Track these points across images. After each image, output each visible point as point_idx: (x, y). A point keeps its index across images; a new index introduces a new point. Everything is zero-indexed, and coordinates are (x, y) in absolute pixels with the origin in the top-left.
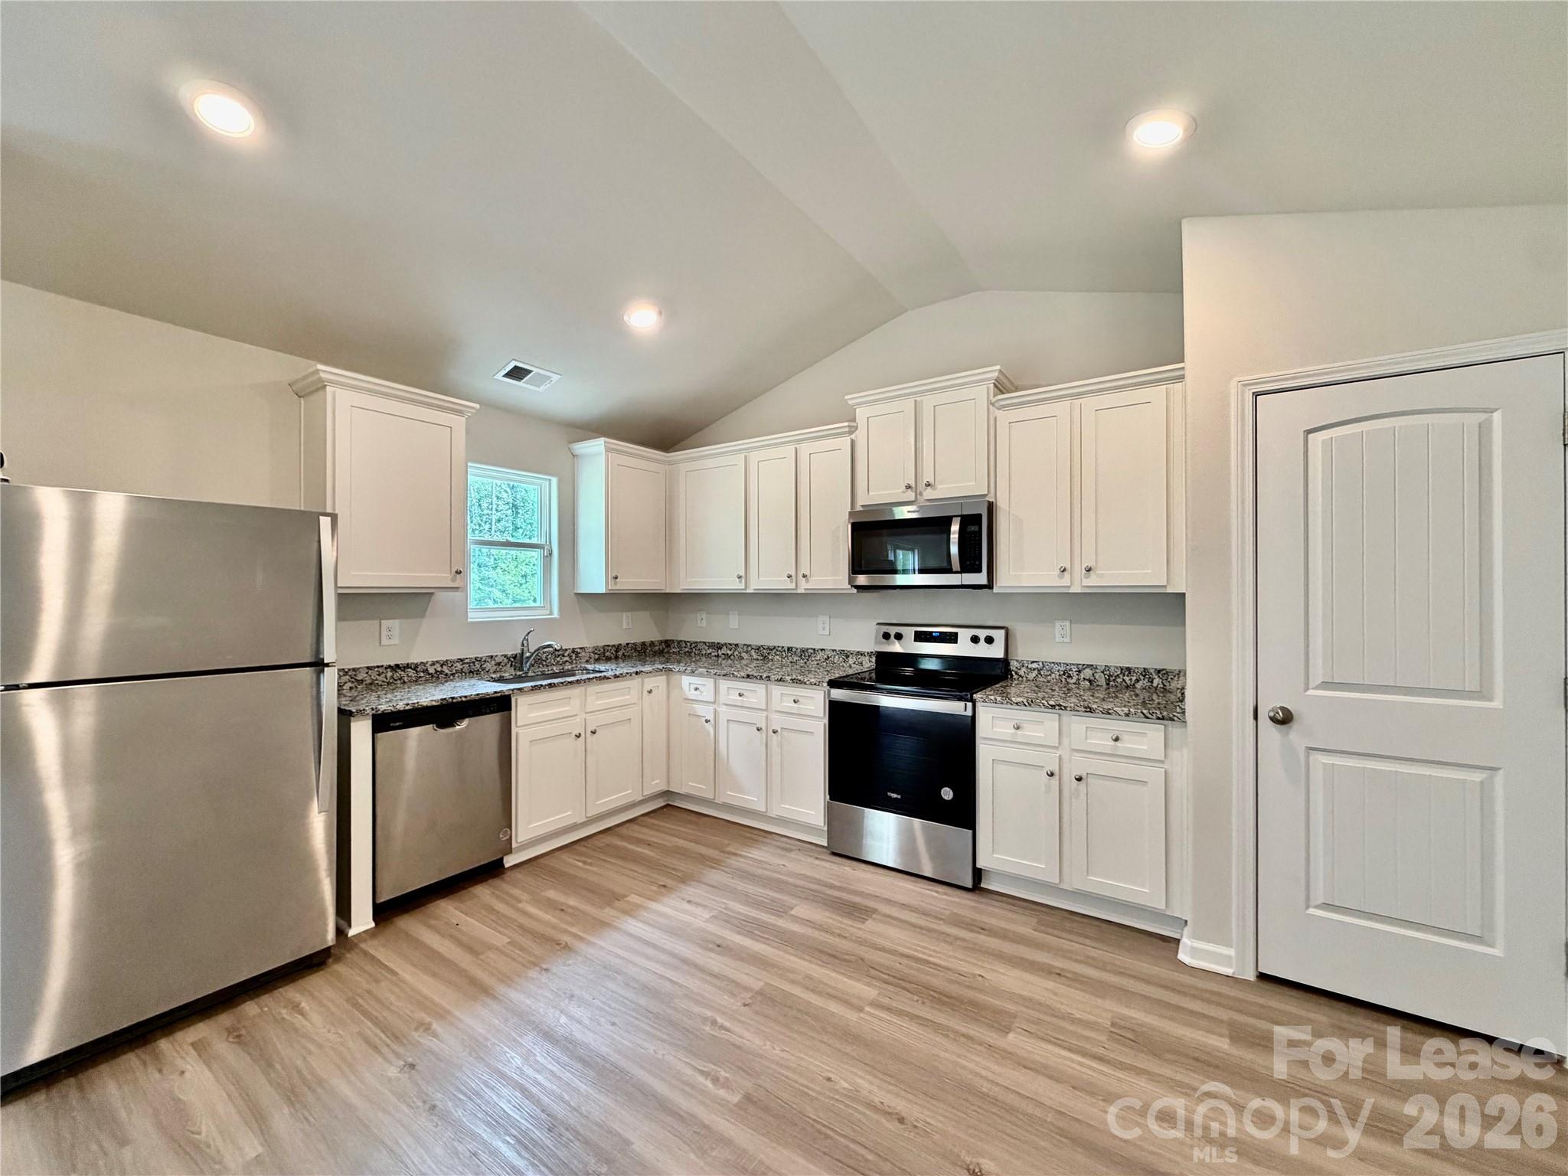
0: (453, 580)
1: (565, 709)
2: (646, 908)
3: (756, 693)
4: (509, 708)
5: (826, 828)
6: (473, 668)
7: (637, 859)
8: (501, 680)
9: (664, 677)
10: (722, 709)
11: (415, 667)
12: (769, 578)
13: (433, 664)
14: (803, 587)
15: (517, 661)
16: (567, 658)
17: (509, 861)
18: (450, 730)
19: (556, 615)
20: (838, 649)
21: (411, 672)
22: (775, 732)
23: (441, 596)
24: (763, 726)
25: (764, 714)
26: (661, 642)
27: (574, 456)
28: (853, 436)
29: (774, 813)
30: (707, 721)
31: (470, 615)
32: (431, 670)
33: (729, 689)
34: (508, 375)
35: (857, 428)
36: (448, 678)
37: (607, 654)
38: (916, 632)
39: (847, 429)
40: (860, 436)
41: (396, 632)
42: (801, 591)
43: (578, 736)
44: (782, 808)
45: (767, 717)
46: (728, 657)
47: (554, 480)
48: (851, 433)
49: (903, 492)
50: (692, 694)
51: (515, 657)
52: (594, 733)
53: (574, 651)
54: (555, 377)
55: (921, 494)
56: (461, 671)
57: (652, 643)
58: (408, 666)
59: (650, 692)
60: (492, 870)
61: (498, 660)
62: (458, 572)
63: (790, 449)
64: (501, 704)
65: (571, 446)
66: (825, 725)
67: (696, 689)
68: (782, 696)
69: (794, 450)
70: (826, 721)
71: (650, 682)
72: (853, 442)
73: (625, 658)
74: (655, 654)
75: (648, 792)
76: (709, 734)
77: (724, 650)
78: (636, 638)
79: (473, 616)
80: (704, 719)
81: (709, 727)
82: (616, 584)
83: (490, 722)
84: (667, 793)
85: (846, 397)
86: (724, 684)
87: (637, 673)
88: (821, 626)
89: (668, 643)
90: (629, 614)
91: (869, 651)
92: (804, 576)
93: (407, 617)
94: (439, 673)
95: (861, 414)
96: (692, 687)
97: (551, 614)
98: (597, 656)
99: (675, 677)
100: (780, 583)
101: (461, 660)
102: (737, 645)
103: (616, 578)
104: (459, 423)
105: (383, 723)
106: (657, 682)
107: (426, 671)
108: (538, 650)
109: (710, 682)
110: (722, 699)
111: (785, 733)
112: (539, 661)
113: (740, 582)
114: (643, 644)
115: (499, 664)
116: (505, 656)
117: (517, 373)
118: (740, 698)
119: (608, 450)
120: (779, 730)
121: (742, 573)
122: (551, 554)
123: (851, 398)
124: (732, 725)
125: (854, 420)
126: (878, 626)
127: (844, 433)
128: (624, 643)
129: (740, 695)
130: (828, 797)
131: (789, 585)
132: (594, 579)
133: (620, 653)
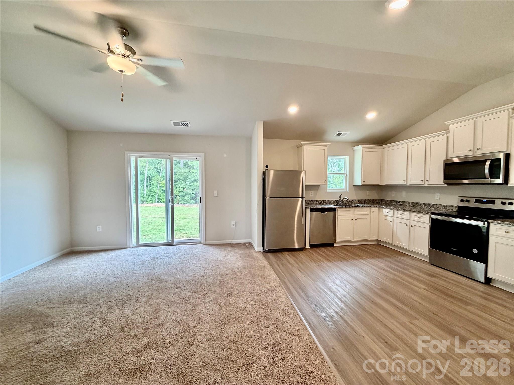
0: (324, 182)
1: (349, 213)
2: (366, 259)
3: (406, 215)
4: (336, 211)
5: (428, 256)
6: (328, 202)
7: (366, 251)
8: (334, 205)
9: (378, 209)
10: (395, 219)
11: (316, 201)
12: (415, 181)
13: (320, 200)
14: (427, 184)
15: (338, 201)
16: (350, 202)
17: (335, 245)
18: (324, 213)
19: (348, 191)
20: (442, 204)
21: (316, 202)
22: (412, 226)
23: (321, 185)
24: (408, 224)
25: (409, 221)
26: (379, 200)
27: (354, 150)
28: (448, 135)
29: (411, 249)
30: (390, 221)
31: (327, 190)
32: (319, 202)
33: (397, 213)
34: (337, 135)
35: (449, 132)
36: (323, 204)
37: (362, 202)
38: (475, 200)
39: (445, 133)
40: (451, 135)
41: (313, 193)
42: (426, 185)
43: (352, 220)
44: (414, 248)
45: (410, 222)
46: (401, 205)
47: (348, 157)
48: (447, 134)
49: (468, 152)
50: (386, 214)
51: (337, 200)
52: (356, 220)
53: (352, 200)
54: (348, 133)
55: (476, 152)
56: (325, 203)
57: (376, 200)
58: (315, 200)
59: (373, 212)
60: (331, 245)
61: (334, 201)
62: (325, 181)
63: (424, 141)
64: (334, 210)
65: (353, 148)
66: (429, 225)
67: (387, 212)
68: (415, 216)
69: (425, 142)
70: (430, 224)
71: (373, 209)
72: (448, 137)
73: (367, 203)
74: (377, 203)
75: (372, 238)
76: (391, 225)
77: (400, 203)
78: (371, 198)
79: (328, 191)
80: (389, 221)
81: (391, 223)
82: (364, 183)
83: (331, 213)
84: (378, 240)
85: (445, 123)
86: (396, 212)
87: (369, 206)
88: (436, 196)
89: (382, 200)
90: (369, 191)
91: (456, 205)
92: (427, 181)
93: (315, 190)
94: (321, 202)
95: (451, 127)
96: (386, 212)
97: (347, 191)
98: (359, 202)
99: (381, 209)
100: (418, 183)
101: (326, 200)
102: (405, 202)
103: (364, 181)
104: (326, 148)
105: (312, 210)
106: (376, 210)
107: (318, 202)
108: (343, 199)
109: (392, 211)
110: (395, 215)
111: (416, 227)
112: (343, 202)
113: (405, 182)
114: (373, 200)
115: (334, 202)
116: (335, 200)
117: (339, 134)
118: (401, 216)
119: (363, 148)
120: (414, 226)
121: (405, 180)
122: (347, 176)
123: (447, 123)
124: (398, 223)
125: (449, 129)
126: (458, 197)
127: (444, 134)
128: (367, 199)
129: (401, 215)
130: (430, 247)
131: (421, 184)
132: (358, 182)
133: (366, 202)
